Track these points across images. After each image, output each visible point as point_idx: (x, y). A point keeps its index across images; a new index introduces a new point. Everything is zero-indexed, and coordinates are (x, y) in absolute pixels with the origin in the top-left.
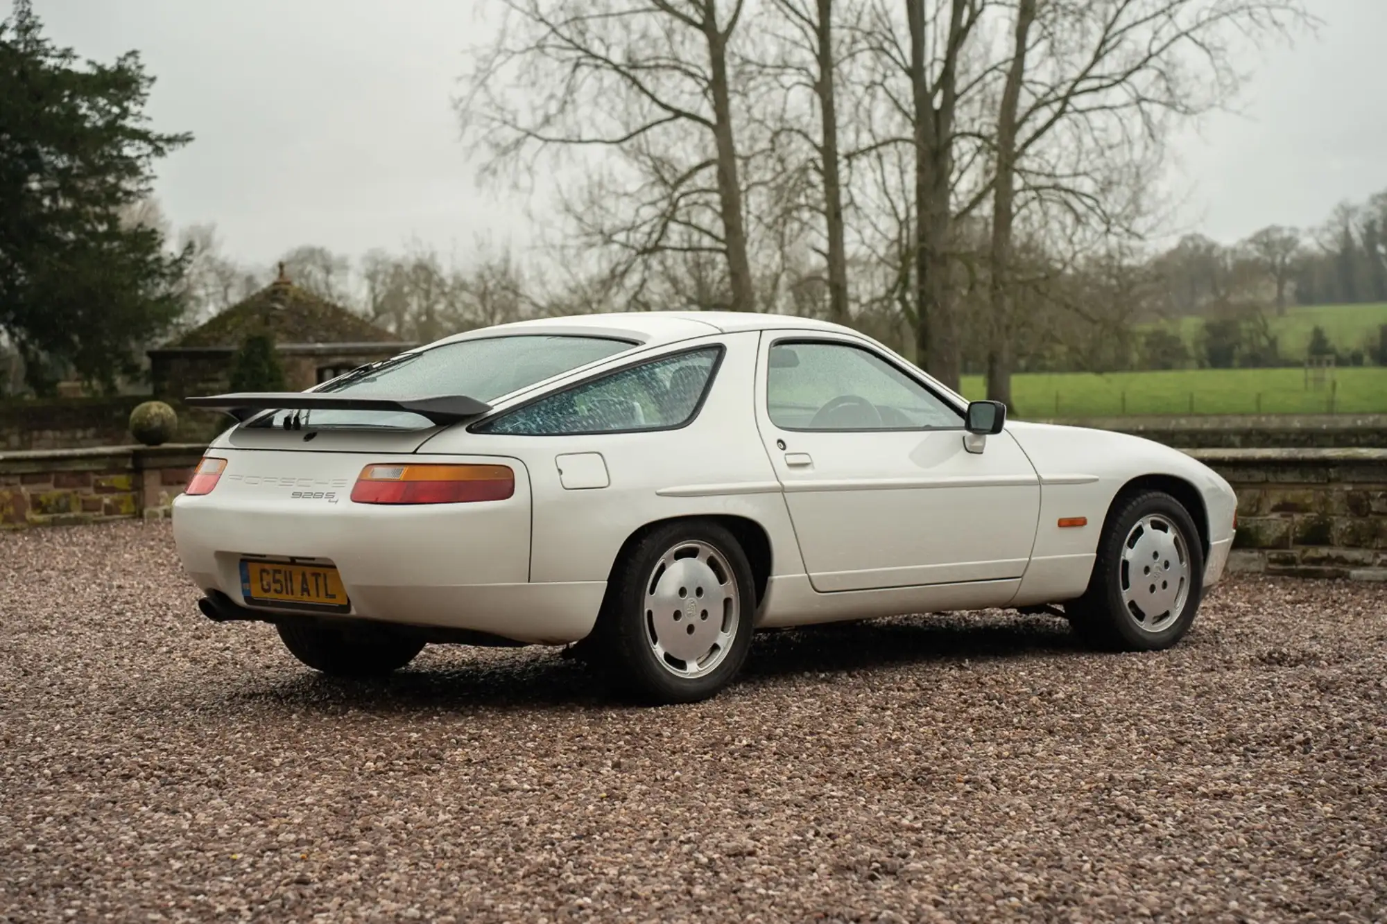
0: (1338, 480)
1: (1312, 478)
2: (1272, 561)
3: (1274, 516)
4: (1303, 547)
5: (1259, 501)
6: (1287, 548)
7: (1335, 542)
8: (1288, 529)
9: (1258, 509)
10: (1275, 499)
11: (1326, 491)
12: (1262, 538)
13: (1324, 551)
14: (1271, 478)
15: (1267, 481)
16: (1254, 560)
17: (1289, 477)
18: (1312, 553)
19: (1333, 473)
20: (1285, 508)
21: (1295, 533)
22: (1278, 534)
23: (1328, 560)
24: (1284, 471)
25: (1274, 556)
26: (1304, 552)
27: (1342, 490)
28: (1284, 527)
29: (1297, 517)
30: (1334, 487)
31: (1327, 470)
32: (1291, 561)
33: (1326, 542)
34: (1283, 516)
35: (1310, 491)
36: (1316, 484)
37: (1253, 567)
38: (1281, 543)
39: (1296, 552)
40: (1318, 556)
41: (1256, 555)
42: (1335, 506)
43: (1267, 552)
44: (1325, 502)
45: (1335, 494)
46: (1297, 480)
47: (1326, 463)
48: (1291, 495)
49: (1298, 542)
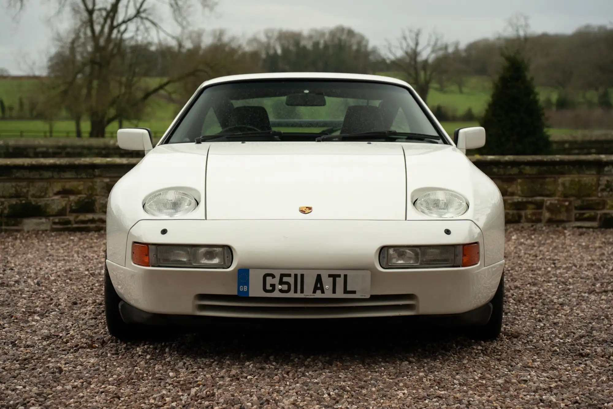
0: (100, 176)
1: (84, 175)
2: (55, 223)
3: (56, 197)
4: (74, 215)
5: (47, 189)
6: (65, 215)
7: (98, 211)
8: (66, 205)
9: (46, 194)
10: (57, 187)
11: (92, 182)
12: (48, 210)
13: (90, 216)
14: (56, 175)
15: (53, 177)
16: (43, 223)
17: (68, 175)
18: (82, 217)
19: (97, 172)
20: (65, 193)
21: (71, 207)
22: (60, 207)
23: (93, 221)
24: (65, 172)
25: (57, 220)
26: (77, 217)
27: (103, 181)
28: (64, 204)
29: (72, 198)
30: (98, 180)
31: (93, 170)
32: (69, 222)
33: (92, 211)
34: (62, 197)
35: (82, 183)
36: (87, 178)
37: (43, 227)
38: (61, 212)
39: (71, 218)
40: (86, 219)
41: (44, 220)
42: (98, 191)
43: (51, 218)
44: (92, 188)
45: (98, 184)
46: (74, 176)
47: (94, 166)
48: (69, 185)
49: (72, 211)
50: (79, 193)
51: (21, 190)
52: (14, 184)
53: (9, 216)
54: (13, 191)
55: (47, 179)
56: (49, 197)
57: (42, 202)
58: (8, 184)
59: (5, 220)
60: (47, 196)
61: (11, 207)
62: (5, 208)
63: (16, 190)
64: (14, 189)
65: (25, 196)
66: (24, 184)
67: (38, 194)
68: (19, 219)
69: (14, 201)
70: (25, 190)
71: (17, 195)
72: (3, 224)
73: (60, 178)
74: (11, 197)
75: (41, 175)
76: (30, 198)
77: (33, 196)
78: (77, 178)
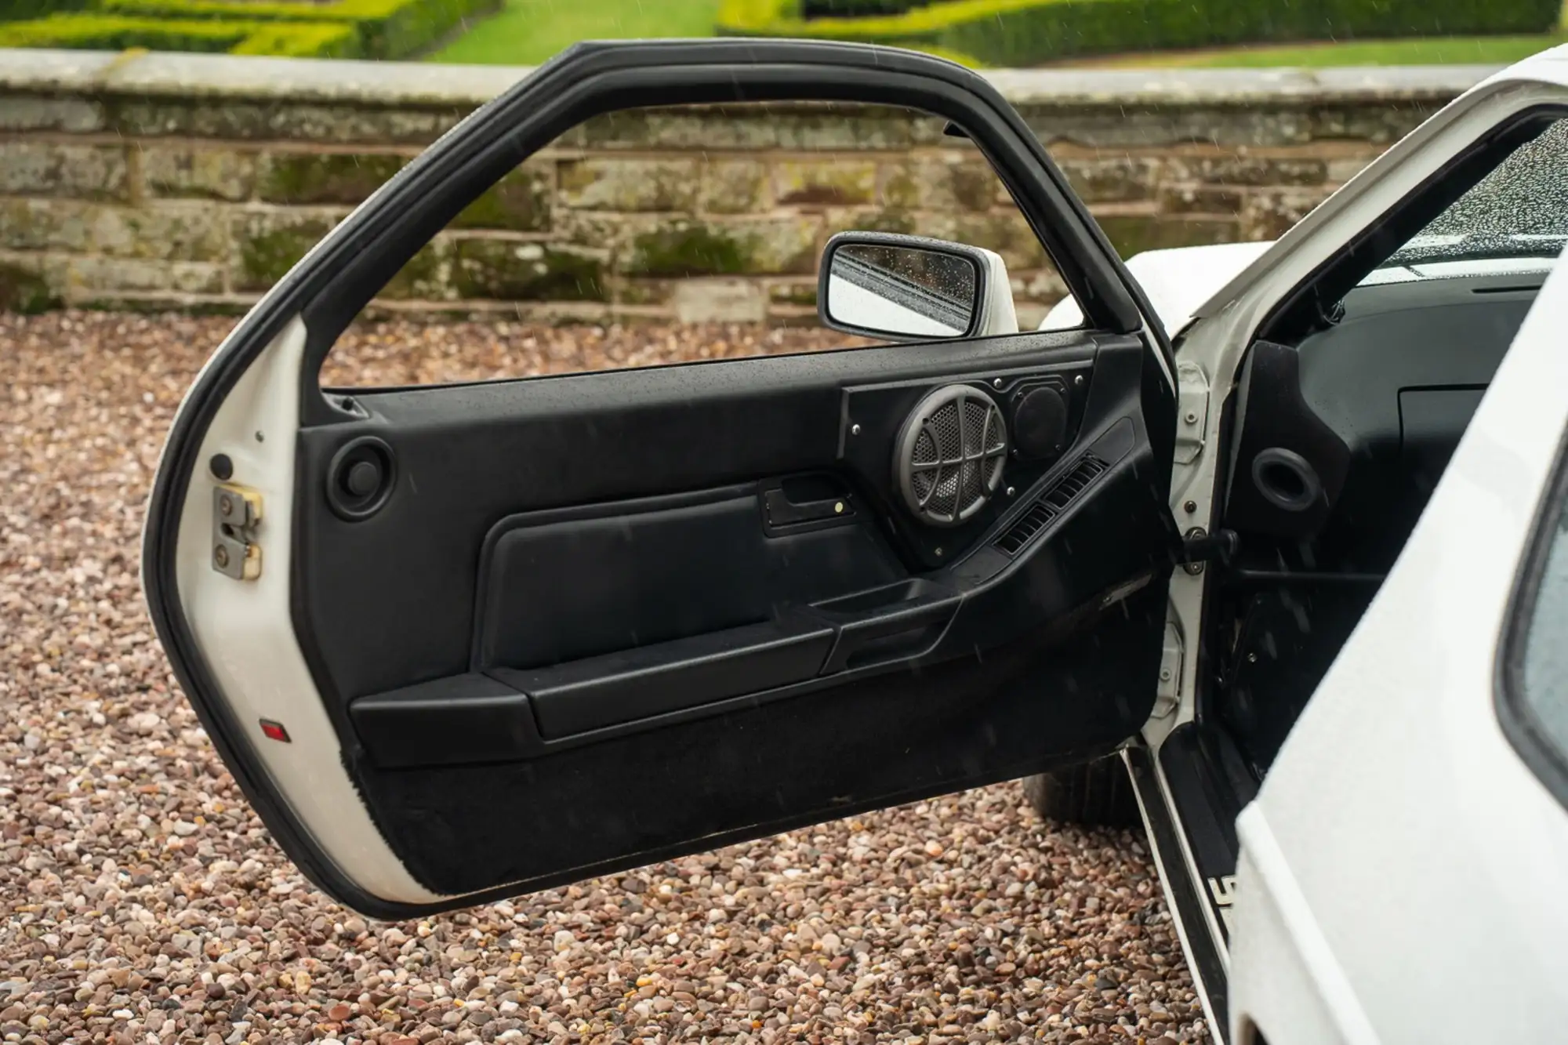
50: (859, 199)
51: (674, 185)
52: (652, 165)
53: (632, 275)
54: (647, 190)
55: (757, 151)
56: (763, 211)
57: (738, 229)
58: (633, 166)
59: (619, 284)
60: (756, 207)
61: (643, 242)
62: (622, 246)
63: (660, 188)
64: (652, 184)
65: (688, 207)
66: (683, 165)
67: (729, 201)
68: (664, 284)
69: (651, 223)
70: (686, 188)
71: (662, 205)
72: (617, 298)
73: (802, 149)
74: (642, 209)
75: (739, 137)
76: (702, 214)
77: (713, 207)
78: (856, 150)
